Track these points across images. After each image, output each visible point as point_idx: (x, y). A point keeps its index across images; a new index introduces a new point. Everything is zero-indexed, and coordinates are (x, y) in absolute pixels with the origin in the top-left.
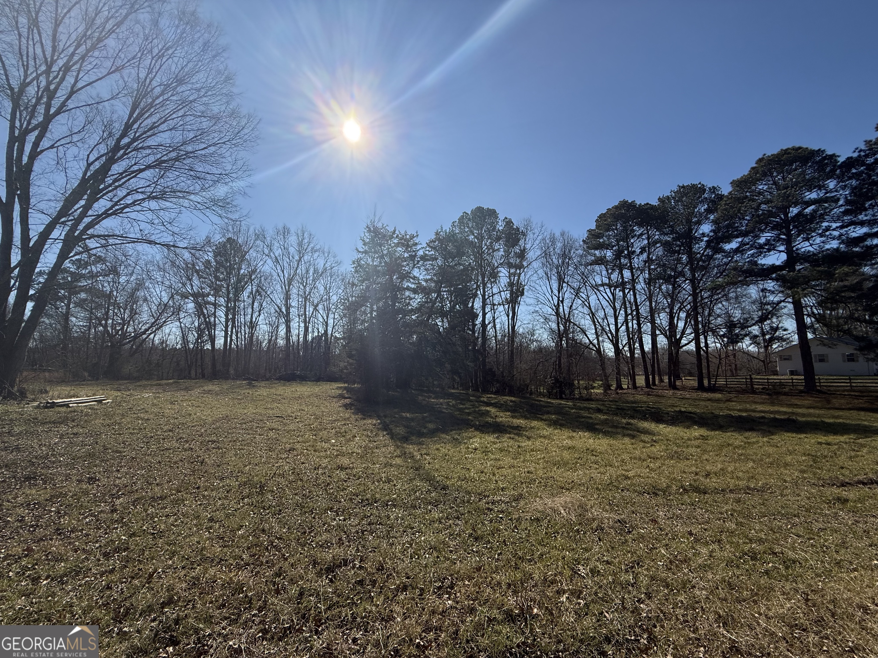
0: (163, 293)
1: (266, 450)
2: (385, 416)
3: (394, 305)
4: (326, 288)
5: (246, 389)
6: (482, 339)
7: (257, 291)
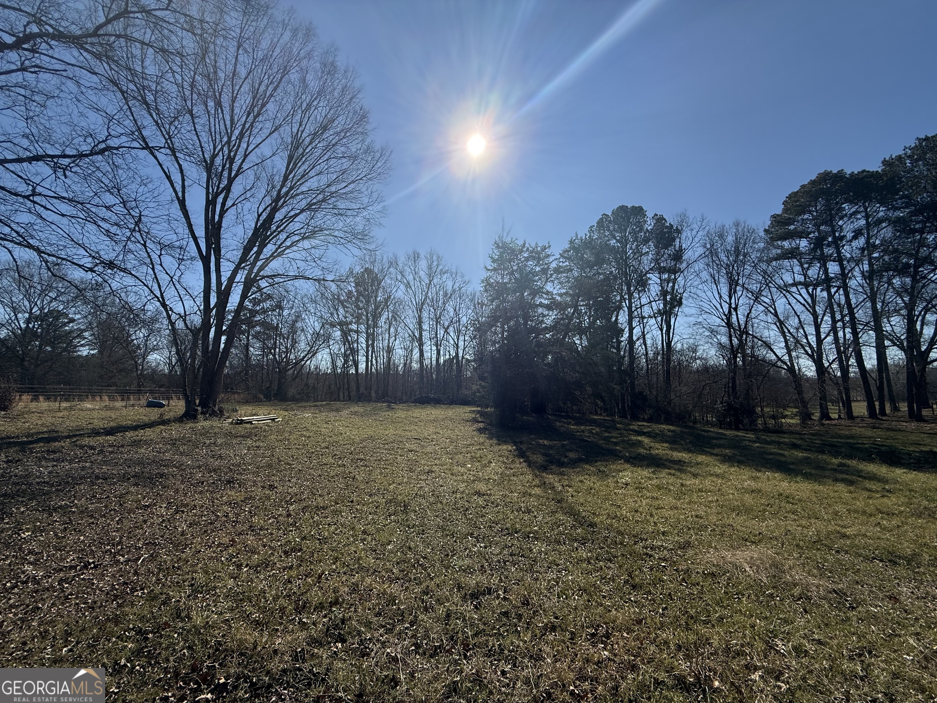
0: (316, 323)
1: (406, 471)
2: (521, 443)
3: (526, 324)
4: (455, 310)
5: (387, 411)
6: (630, 358)
7: (393, 316)
